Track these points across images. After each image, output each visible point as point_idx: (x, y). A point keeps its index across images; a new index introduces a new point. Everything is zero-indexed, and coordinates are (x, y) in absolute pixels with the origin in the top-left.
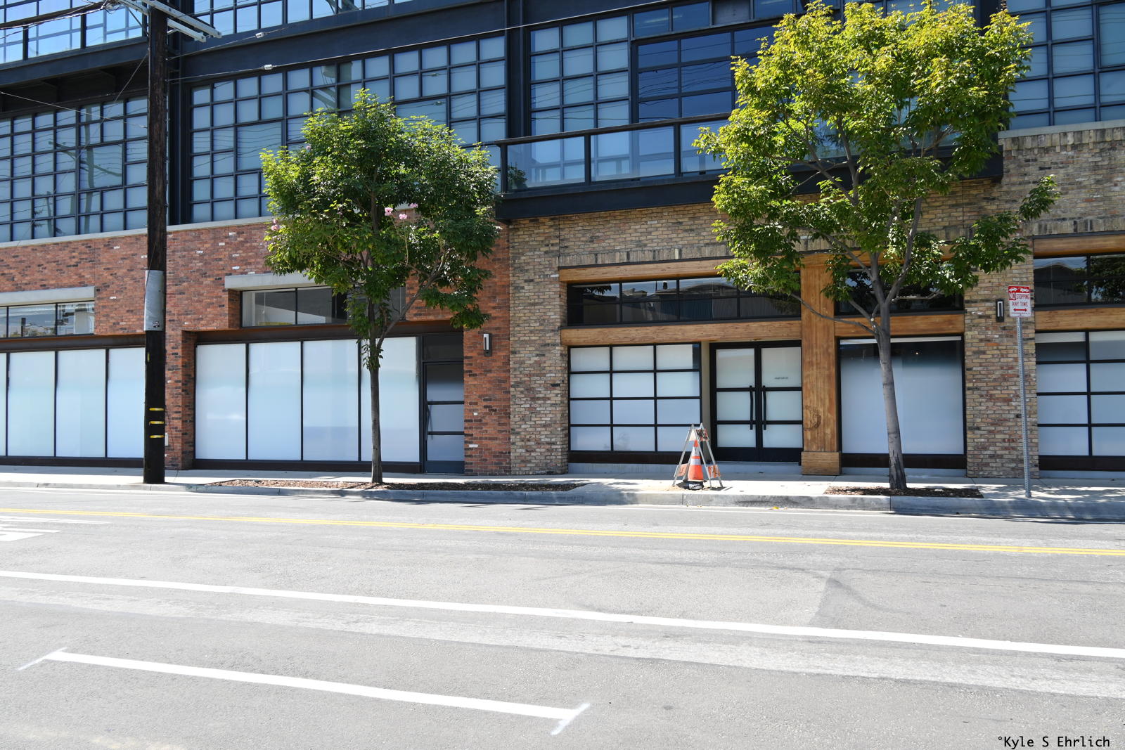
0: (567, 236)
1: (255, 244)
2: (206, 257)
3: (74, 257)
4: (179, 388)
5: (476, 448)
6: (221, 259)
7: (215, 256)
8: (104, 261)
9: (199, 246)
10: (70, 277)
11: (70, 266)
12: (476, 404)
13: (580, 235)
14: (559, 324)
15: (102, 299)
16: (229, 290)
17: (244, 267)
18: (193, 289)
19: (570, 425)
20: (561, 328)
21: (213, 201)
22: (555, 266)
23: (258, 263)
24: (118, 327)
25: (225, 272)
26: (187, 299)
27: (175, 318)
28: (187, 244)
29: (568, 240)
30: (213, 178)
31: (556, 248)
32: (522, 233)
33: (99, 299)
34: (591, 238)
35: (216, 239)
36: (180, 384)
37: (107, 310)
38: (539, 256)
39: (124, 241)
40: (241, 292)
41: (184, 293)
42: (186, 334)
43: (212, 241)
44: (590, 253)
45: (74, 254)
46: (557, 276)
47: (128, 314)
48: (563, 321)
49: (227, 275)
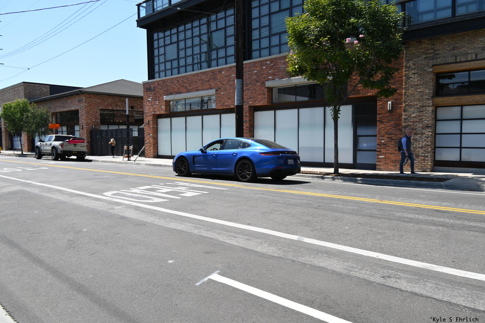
0: (438, 48)
1: (278, 66)
2: (258, 74)
3: (208, 78)
4: (248, 130)
5: (382, 158)
6: (264, 74)
7: (261, 73)
8: (219, 78)
9: (255, 69)
10: (207, 86)
11: (206, 81)
12: (383, 136)
13: (446, 47)
14: (432, 95)
15: (218, 94)
16: (267, 87)
17: (274, 77)
18: (253, 88)
19: (435, 147)
20: (433, 97)
21: (260, 49)
22: (431, 65)
23: (280, 74)
24: (224, 105)
25: (266, 79)
26: (250, 92)
27: (246, 100)
28: (250, 69)
29: (439, 50)
30: (260, 39)
31: (431, 55)
32: (411, 49)
33: (217, 94)
34: (453, 47)
35: (262, 66)
36: (248, 128)
37: (220, 98)
38: (421, 60)
39: (226, 69)
40: (272, 88)
41: (249, 90)
42: (250, 106)
43: (260, 67)
44: (452, 56)
45: (208, 76)
46: (431, 70)
47: (227, 100)
48: (434, 94)
49: (267, 81)
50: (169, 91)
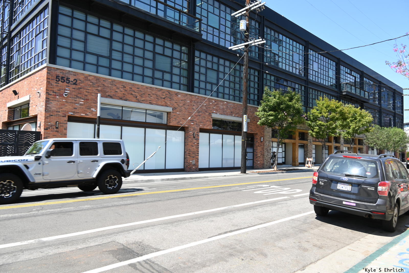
1: (219, 106)
2: (207, 106)
4: (198, 146)
6: (210, 108)
8: (175, 99)
9: (205, 102)
10: (162, 102)
11: (162, 98)
14: (271, 137)
15: (174, 112)
16: (213, 118)
17: (216, 112)
18: (203, 115)
21: (199, 88)
23: (220, 111)
24: (179, 123)
26: (201, 118)
27: (198, 123)
28: (201, 101)
30: (200, 81)
37: (176, 117)
39: (182, 94)
43: (208, 102)
45: (163, 94)
47: (183, 120)
49: (212, 113)
50: (107, 93)
